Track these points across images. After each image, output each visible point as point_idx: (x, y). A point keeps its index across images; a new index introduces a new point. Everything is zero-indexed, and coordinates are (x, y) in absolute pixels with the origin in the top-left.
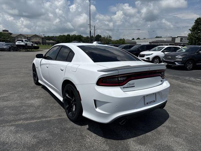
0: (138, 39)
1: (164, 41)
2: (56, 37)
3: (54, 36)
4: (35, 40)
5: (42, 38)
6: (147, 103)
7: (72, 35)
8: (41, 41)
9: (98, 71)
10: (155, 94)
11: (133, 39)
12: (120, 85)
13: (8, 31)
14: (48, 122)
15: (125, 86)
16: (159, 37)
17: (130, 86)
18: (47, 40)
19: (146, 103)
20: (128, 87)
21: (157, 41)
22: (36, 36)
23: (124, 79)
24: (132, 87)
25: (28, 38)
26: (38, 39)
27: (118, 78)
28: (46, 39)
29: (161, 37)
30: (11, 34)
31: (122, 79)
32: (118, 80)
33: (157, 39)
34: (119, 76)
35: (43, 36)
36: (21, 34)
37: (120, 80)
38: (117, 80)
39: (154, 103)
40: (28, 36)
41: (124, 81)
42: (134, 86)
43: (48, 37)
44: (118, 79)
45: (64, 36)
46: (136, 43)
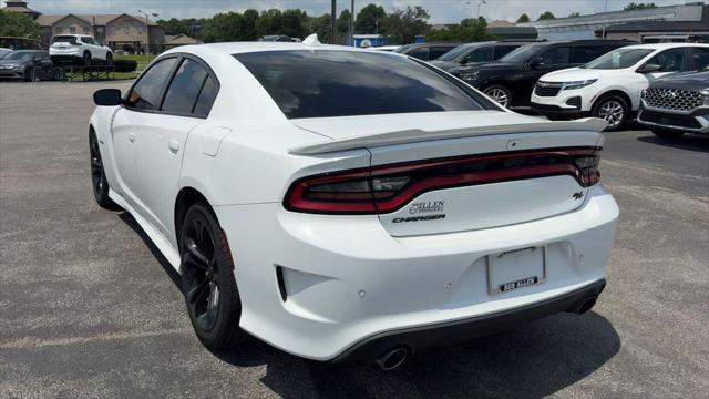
0: (547, 16)
1: (663, 22)
2: (203, 21)
3: (193, 20)
4: (121, 36)
5: (150, 27)
6: (502, 288)
7: (264, 12)
8: (144, 39)
9: (290, 153)
10: (540, 250)
11: (524, 19)
12: (380, 208)
13: (24, 5)
14: (120, 346)
15: (403, 212)
16: (641, 7)
17: (424, 214)
18: (168, 34)
19: (495, 286)
20: (415, 219)
21: (629, 23)
22: (126, 20)
23: (400, 183)
24: (434, 218)
25: (96, 27)
26: (136, 34)
27: (370, 179)
28: (163, 32)
29: (653, 6)
30: (36, 15)
31: (388, 185)
32: (372, 191)
33: (632, 13)
34: (374, 173)
35: (153, 21)
36: (71, 15)
37: (379, 187)
38: (367, 189)
39: (535, 287)
40: (99, 22)
41: (396, 192)
42: (439, 213)
43: (174, 21)
44: (371, 186)
45: (233, 15)
46: (536, 36)
